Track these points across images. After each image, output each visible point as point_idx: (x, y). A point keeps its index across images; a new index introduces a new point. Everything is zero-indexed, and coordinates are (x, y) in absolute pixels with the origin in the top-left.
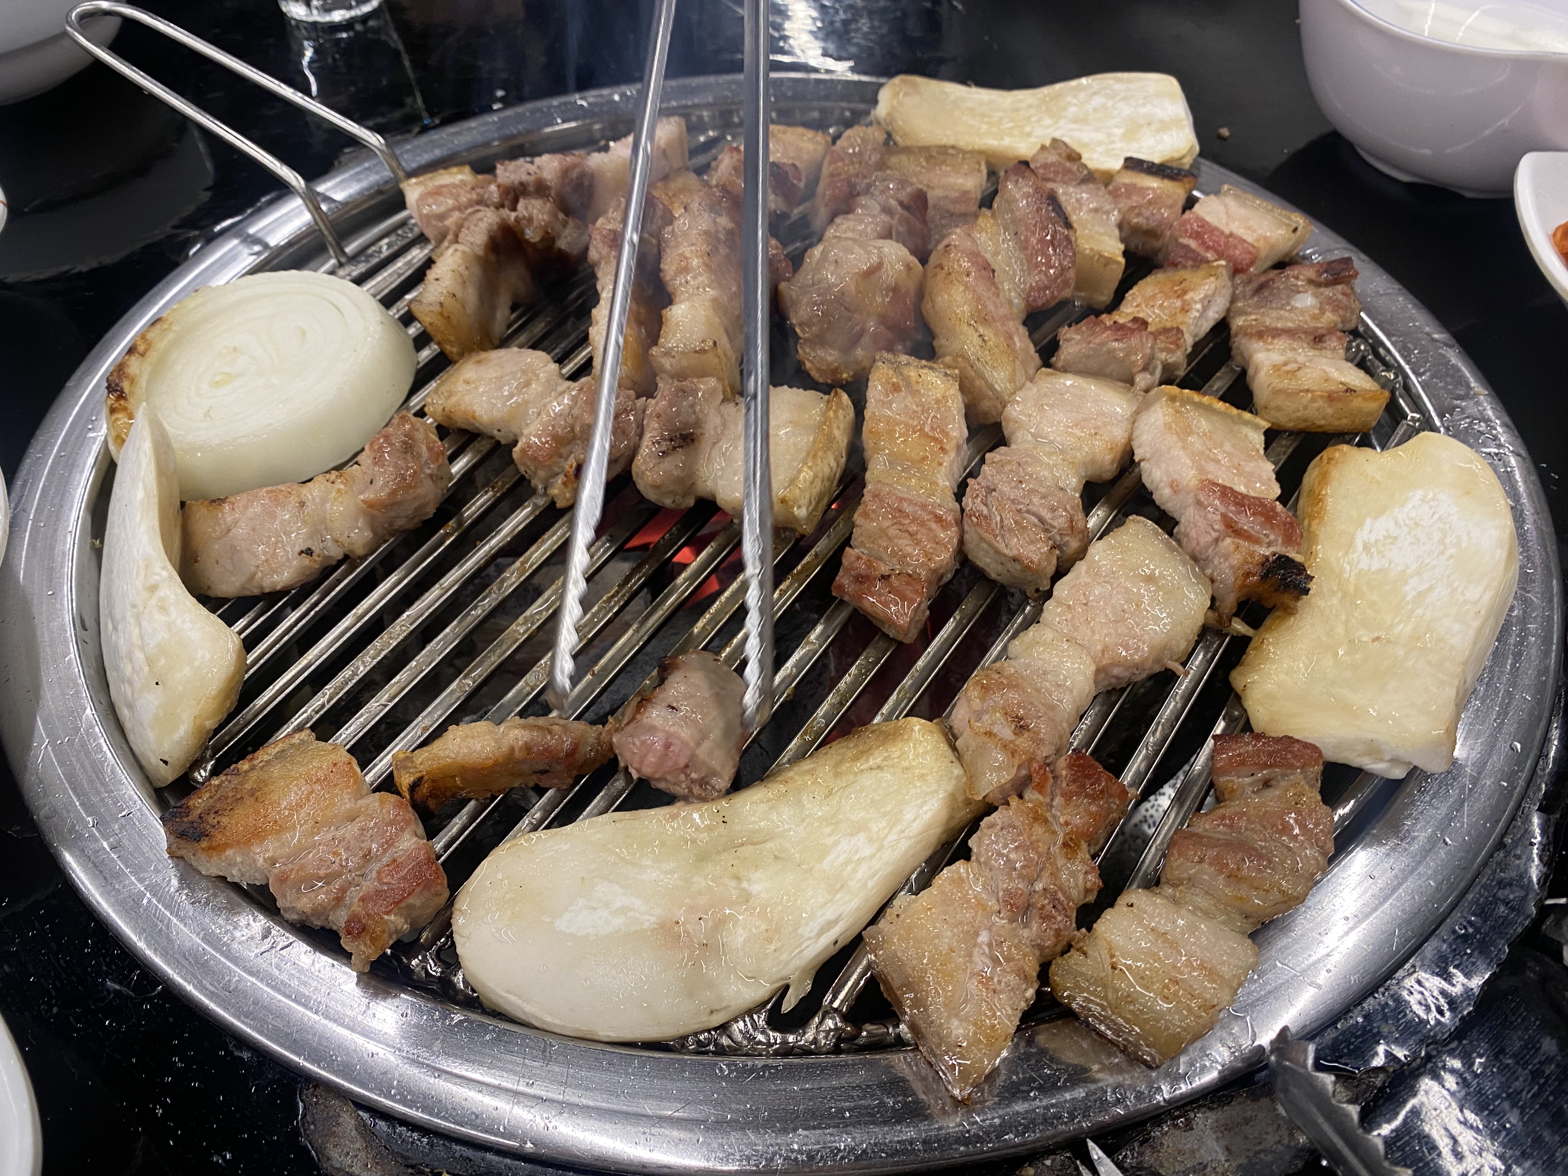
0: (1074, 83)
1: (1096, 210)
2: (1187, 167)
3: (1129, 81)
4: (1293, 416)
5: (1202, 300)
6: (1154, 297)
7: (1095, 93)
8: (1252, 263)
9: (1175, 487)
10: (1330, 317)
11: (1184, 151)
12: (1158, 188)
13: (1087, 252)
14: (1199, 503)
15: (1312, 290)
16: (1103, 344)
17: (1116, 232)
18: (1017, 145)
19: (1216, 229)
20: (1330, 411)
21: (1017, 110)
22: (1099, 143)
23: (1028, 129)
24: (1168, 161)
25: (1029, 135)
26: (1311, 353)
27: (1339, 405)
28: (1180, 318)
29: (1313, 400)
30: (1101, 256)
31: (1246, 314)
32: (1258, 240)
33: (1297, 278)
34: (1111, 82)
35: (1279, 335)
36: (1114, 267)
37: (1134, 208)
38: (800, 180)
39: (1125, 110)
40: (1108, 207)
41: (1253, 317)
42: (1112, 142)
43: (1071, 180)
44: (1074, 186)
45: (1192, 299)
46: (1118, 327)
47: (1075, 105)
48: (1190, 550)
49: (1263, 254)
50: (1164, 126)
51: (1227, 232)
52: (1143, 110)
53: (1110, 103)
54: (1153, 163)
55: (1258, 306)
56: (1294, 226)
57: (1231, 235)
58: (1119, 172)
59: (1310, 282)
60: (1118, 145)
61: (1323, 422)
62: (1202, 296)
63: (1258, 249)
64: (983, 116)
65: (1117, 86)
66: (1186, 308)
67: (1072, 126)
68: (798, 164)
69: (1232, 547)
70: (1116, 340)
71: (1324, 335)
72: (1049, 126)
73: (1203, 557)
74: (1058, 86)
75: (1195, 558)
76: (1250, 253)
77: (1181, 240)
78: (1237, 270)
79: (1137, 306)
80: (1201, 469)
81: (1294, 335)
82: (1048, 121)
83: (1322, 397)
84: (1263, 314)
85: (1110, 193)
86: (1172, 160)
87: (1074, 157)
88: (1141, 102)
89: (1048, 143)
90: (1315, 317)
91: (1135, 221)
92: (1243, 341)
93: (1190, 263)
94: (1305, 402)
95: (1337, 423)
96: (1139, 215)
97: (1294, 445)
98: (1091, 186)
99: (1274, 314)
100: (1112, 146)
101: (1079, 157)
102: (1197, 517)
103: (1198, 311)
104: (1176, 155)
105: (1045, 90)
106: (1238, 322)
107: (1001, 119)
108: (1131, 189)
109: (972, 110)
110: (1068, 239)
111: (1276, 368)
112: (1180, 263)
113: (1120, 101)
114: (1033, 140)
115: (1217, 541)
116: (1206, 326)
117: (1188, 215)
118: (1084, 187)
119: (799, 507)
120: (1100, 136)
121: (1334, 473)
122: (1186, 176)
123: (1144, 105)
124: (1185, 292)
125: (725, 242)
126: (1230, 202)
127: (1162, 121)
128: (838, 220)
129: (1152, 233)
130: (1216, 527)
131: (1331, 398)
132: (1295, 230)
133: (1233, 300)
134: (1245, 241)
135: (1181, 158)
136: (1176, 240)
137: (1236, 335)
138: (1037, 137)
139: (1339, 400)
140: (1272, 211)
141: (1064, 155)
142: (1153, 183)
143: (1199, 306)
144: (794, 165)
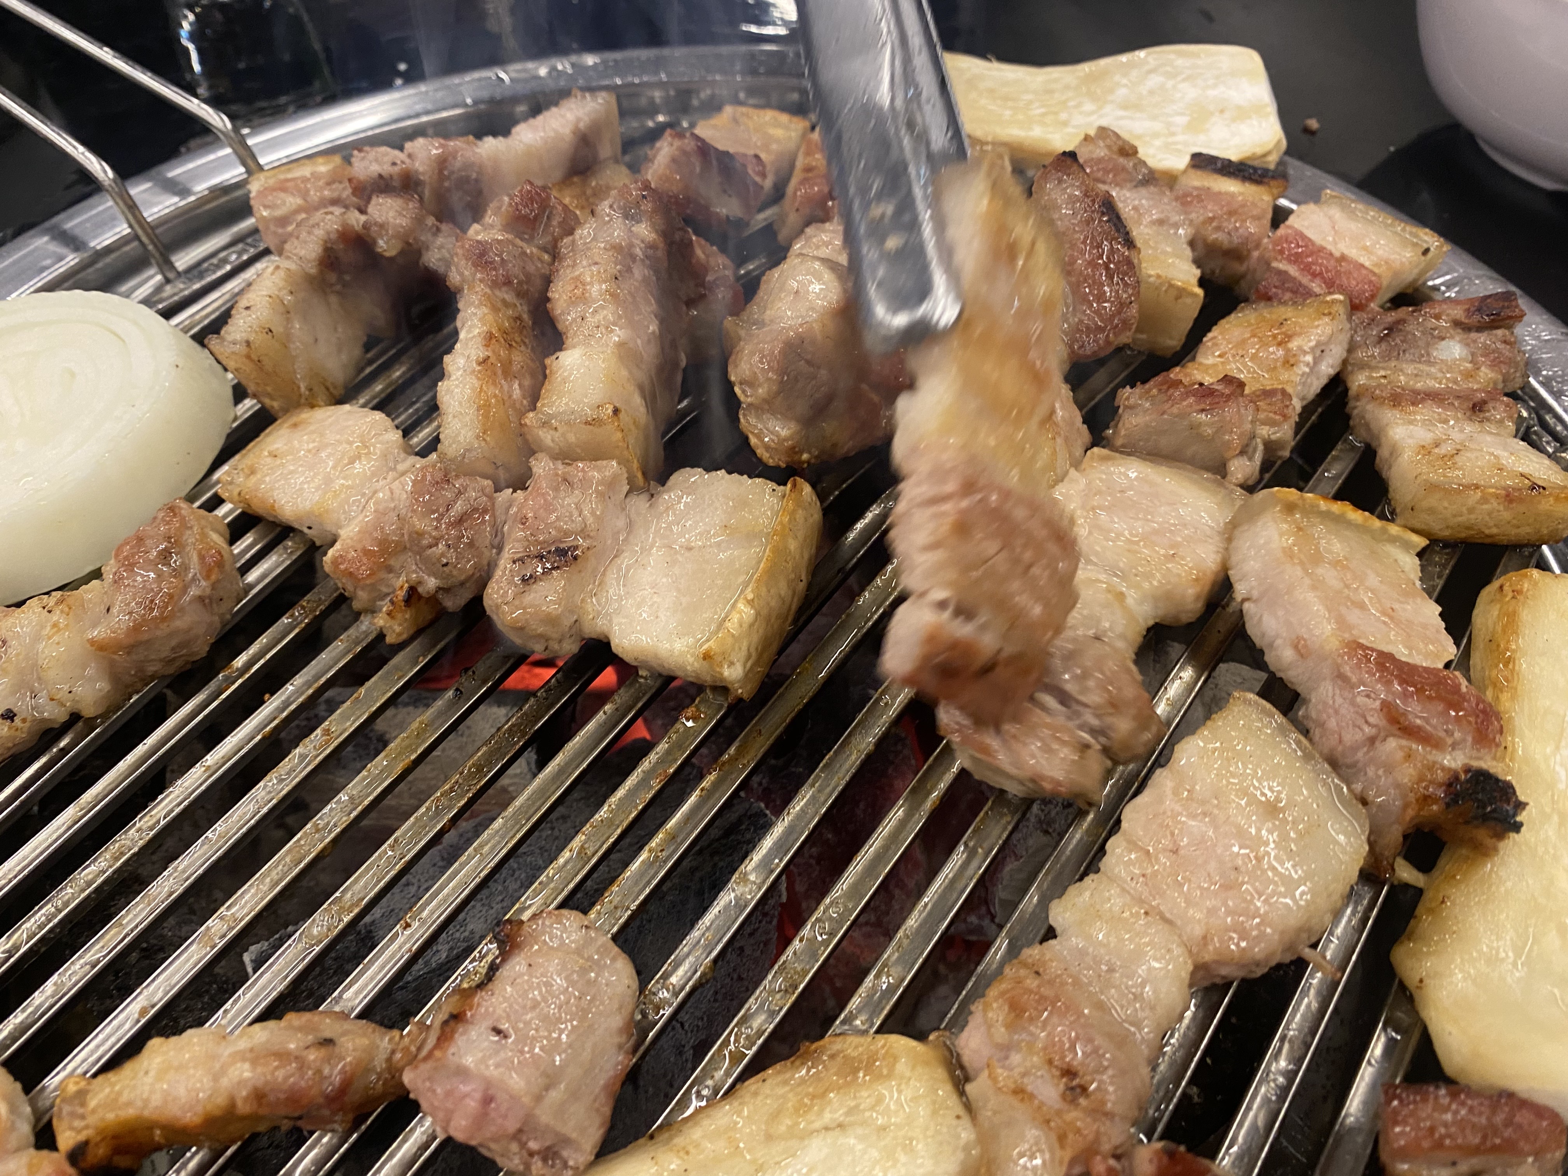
0: (1124, 58)
1: (1161, 222)
2: (1272, 167)
3: (1197, 55)
4: (1454, 521)
5: (1313, 349)
6: (1244, 342)
7: (1150, 72)
8: (1373, 297)
9: (1301, 648)
10: (1487, 374)
11: (1270, 146)
12: (1241, 194)
13: (1152, 279)
14: (1341, 677)
15: (1459, 335)
16: (1182, 416)
17: (1188, 253)
18: (1049, 136)
19: (1322, 249)
20: (1506, 515)
21: (1050, 92)
22: (1156, 135)
23: (1063, 116)
24: (1248, 158)
25: (1065, 124)
26: (1468, 428)
27: (1522, 508)
28: (1285, 376)
29: (1484, 500)
30: (1171, 286)
31: (1372, 368)
32: (1377, 265)
33: (1437, 317)
34: (1172, 56)
35: (1422, 401)
36: (1189, 301)
37: (1212, 219)
38: (764, 175)
39: (1189, 92)
40: (1175, 218)
41: (1382, 373)
42: (1173, 134)
43: (1125, 181)
44: (1130, 190)
45: (1300, 348)
46: (1204, 392)
47: (1125, 86)
48: (1326, 751)
49: (1385, 283)
50: (1242, 114)
51: (1337, 254)
52: (1211, 93)
53: (1170, 84)
54: (1230, 161)
55: (1386, 357)
56: (1425, 246)
57: (1343, 258)
58: (1185, 171)
59: (1457, 324)
60: (1180, 138)
61: (1495, 531)
62: (1313, 344)
63: (1379, 277)
64: (1006, 98)
65: (1180, 62)
66: (1292, 361)
67: (1121, 113)
68: (763, 156)
69: (1400, 755)
70: (1203, 410)
71: (1485, 402)
72: (1092, 113)
73: (1349, 761)
74: (1104, 63)
75: (1334, 763)
76: (1371, 282)
77: (1275, 264)
78: (1355, 307)
79: (1220, 356)
80: (1341, 622)
81: (1442, 401)
82: (1089, 107)
83: (1497, 496)
84: (1396, 370)
85: (1177, 199)
86: (1254, 157)
87: (1128, 151)
88: (1211, 82)
89: (1092, 133)
90: (1469, 375)
91: (1215, 236)
92: (1369, 407)
93: (1288, 296)
94: (1471, 502)
95: (1514, 532)
96: (1218, 228)
97: (1452, 563)
98: (1152, 189)
99: (1410, 369)
100: (1170, 140)
101: (1135, 152)
102: (1339, 700)
103: (1308, 365)
104: (1259, 151)
105: (1086, 68)
106: (1359, 380)
107: (1031, 102)
108: (1203, 195)
109: (991, 91)
110: (1129, 262)
111: (1424, 450)
112: (1276, 294)
113: (1184, 80)
114: (1070, 130)
115: (1372, 741)
116: (1316, 385)
117: (1282, 231)
118: (1143, 191)
119: (731, 664)
120: (1157, 126)
121: (1525, 615)
122: (1273, 178)
123: (1215, 86)
124: (1289, 337)
125: (642, 260)
126: (1335, 212)
127: (1239, 108)
128: (809, 231)
129: (1236, 254)
130: (1371, 720)
131: (1509, 497)
132: (1426, 251)
133: (1351, 349)
134: (1362, 266)
135: (1265, 155)
136: (1268, 264)
137: (1358, 398)
138: (1074, 127)
139: (1521, 500)
140: (1391, 225)
141: (1115, 148)
142: (1231, 186)
143: (1309, 358)
144: (757, 157)
